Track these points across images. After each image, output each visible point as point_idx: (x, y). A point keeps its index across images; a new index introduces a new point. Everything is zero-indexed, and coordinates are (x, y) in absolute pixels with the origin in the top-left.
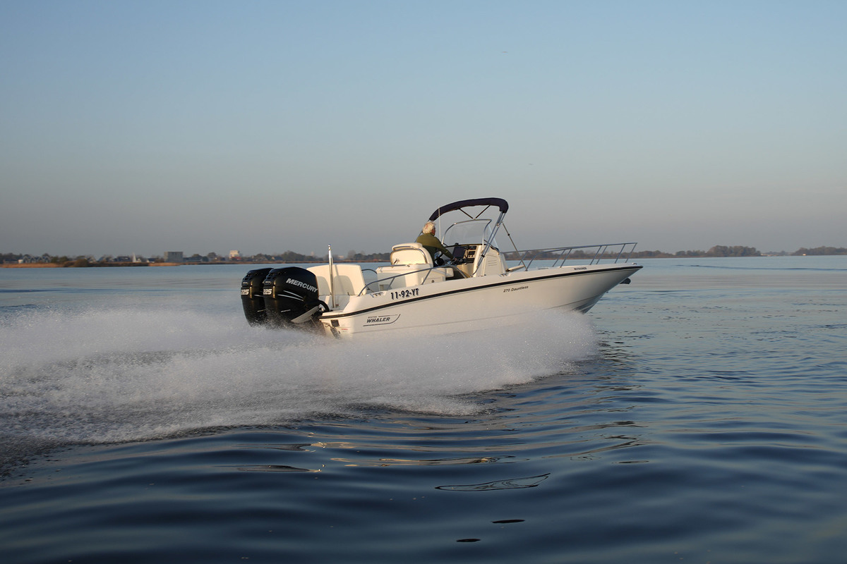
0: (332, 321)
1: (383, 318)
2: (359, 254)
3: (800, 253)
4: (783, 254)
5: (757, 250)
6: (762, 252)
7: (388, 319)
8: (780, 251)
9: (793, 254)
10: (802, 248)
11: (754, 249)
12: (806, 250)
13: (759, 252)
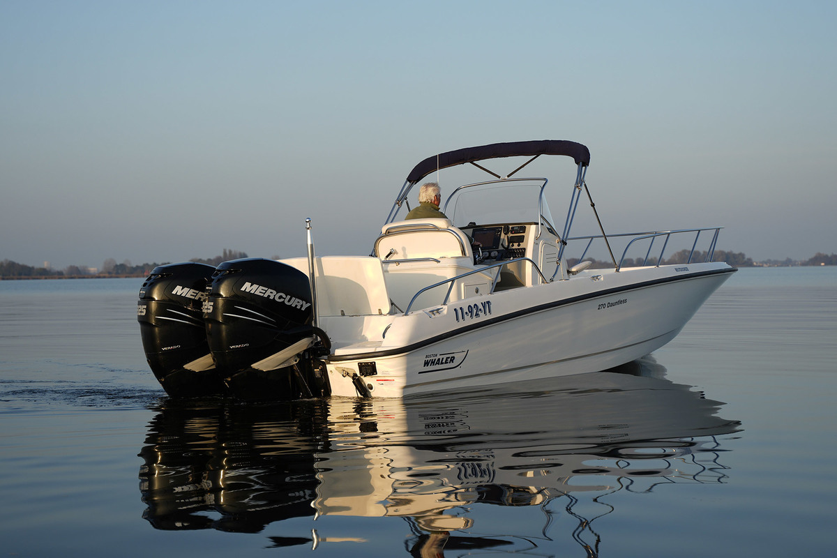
0: (361, 366)
1: (445, 357)
2: (122, 265)
3: (817, 260)
4: (788, 263)
5: (747, 257)
6: (755, 260)
7: (452, 359)
8: (784, 259)
9: (804, 264)
10: (819, 254)
11: (742, 255)
12: (827, 256)
13: (750, 260)
